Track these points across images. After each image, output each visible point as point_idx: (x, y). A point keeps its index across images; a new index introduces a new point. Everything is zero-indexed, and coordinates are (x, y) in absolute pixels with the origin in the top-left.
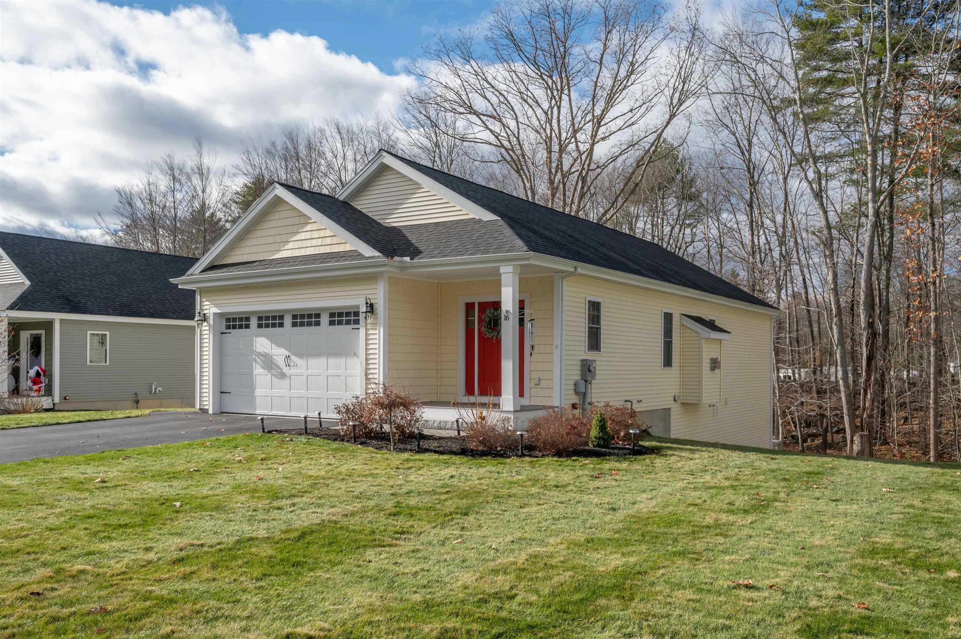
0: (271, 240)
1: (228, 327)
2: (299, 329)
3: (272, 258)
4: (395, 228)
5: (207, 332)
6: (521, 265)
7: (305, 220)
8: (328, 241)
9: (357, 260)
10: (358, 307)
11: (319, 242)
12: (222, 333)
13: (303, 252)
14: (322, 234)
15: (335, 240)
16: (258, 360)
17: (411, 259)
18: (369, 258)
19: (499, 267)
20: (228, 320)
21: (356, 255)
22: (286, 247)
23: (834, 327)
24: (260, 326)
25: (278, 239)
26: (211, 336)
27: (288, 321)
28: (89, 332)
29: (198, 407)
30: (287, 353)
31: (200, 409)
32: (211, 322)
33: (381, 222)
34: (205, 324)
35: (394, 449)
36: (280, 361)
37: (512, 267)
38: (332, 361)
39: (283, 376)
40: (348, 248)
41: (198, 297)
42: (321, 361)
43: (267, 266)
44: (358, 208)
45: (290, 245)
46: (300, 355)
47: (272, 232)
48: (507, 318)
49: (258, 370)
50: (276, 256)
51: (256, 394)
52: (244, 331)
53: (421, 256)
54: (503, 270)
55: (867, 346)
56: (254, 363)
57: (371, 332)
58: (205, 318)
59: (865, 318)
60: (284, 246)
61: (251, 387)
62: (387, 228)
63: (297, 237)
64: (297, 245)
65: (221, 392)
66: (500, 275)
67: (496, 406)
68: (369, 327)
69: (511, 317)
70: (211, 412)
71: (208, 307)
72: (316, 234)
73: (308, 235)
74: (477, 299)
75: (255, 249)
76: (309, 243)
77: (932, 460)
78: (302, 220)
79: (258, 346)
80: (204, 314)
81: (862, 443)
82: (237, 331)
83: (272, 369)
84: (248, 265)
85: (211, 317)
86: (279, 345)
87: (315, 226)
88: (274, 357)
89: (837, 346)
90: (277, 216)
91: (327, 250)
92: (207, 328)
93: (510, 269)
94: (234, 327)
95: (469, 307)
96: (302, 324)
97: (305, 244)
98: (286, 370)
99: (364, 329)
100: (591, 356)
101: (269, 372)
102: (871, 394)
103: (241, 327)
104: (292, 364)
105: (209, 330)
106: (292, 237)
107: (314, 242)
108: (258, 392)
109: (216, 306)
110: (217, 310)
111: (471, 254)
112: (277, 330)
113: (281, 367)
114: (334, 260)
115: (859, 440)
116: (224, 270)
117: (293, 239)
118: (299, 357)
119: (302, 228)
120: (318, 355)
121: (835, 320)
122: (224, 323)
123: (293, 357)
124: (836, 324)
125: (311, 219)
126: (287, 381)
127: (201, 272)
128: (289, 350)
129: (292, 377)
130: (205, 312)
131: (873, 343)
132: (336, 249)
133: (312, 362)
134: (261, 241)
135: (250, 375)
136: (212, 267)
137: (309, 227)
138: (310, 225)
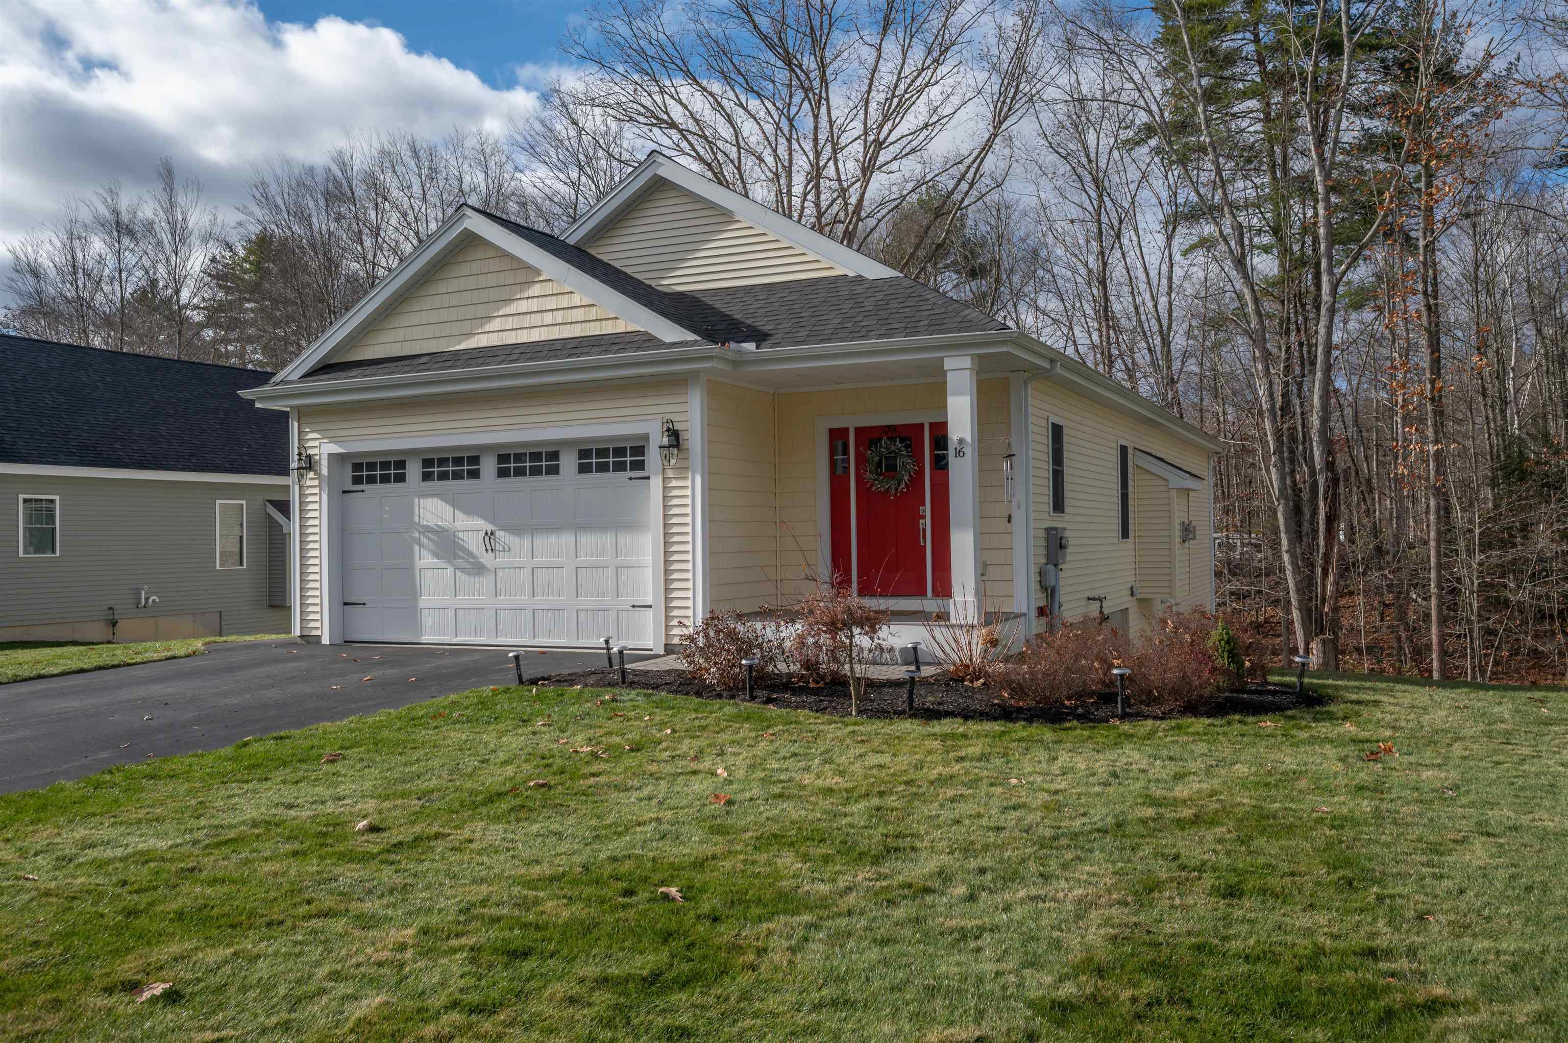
0: (453, 314)
1: (357, 480)
2: (512, 482)
3: (457, 348)
4: (682, 294)
5: (316, 490)
6: (980, 356)
7: (529, 274)
8: (579, 315)
9: (647, 348)
10: (646, 437)
11: (559, 317)
12: (344, 492)
13: (523, 337)
14: (564, 301)
15: (593, 313)
16: (425, 541)
17: (757, 347)
18: (673, 345)
19: (942, 358)
20: (357, 467)
21: (647, 340)
22: (487, 328)
23: (1273, 470)
24: (427, 477)
25: (470, 312)
26: (325, 498)
27: (489, 466)
28: (21, 497)
29: (297, 632)
30: (490, 527)
31: (302, 636)
32: (325, 471)
33: (653, 283)
34: (311, 475)
35: (860, 712)
36: (474, 543)
37: (968, 359)
38: (587, 540)
39: (479, 569)
40: (621, 327)
41: (294, 426)
42: (565, 540)
43: (449, 364)
44: (605, 258)
45: (495, 324)
46: (516, 530)
47: (454, 300)
48: (959, 453)
49: (425, 560)
50: (463, 346)
51: (421, 606)
52: (392, 486)
53: (770, 341)
54: (948, 364)
55: (1326, 499)
56: (417, 548)
57: (674, 483)
58: (309, 464)
59: (1321, 456)
60: (481, 326)
61: (412, 592)
62: (666, 294)
63: (512, 308)
64: (510, 323)
65: (345, 604)
66: (944, 374)
67: (942, 617)
68: (670, 473)
69: (968, 451)
70: (325, 640)
71: (317, 443)
72: (552, 303)
73: (534, 305)
74: (852, 422)
75: (418, 332)
76: (536, 320)
77: (1436, 676)
78: (521, 277)
79: (424, 514)
80: (309, 457)
81: (1324, 652)
82: (379, 486)
83: (456, 556)
84: (407, 362)
85: (325, 463)
86: (469, 511)
87: (549, 288)
88: (461, 535)
89: (1278, 500)
90: (465, 269)
91: (577, 331)
92: (316, 483)
93: (966, 362)
94: (371, 480)
95: (837, 436)
96: (520, 472)
97: (527, 321)
98: (486, 559)
99: (660, 479)
100: (1057, 521)
101: (450, 562)
102: (1335, 574)
103: (385, 479)
104: (498, 547)
105: (320, 486)
106: (498, 309)
107: (548, 318)
108: (424, 601)
109: (333, 440)
110: (336, 449)
111: (881, 336)
112: (467, 484)
113: (476, 552)
114: (596, 349)
115: (1320, 647)
116: (355, 372)
117: (501, 313)
118: (514, 534)
119: (521, 291)
120: (554, 528)
121: (1273, 459)
122: (349, 473)
123: (500, 534)
124: (1275, 466)
125: (538, 272)
126: (486, 581)
127: (305, 376)
128: (493, 523)
129: (501, 573)
130: (310, 452)
131: (1334, 494)
132: (596, 330)
133: (544, 542)
134: (433, 317)
135: (408, 569)
136: (325, 368)
137: (535, 290)
138: (538, 286)
